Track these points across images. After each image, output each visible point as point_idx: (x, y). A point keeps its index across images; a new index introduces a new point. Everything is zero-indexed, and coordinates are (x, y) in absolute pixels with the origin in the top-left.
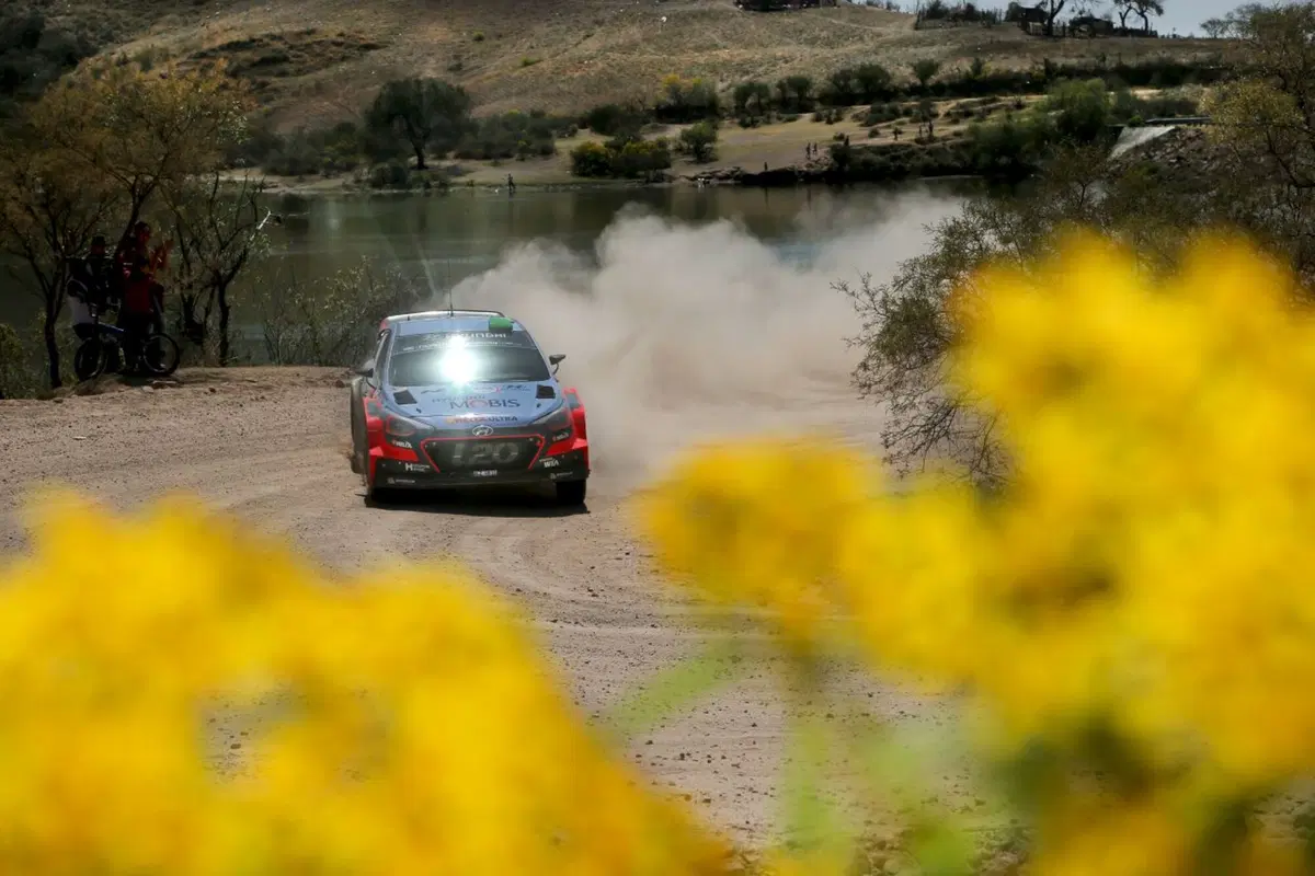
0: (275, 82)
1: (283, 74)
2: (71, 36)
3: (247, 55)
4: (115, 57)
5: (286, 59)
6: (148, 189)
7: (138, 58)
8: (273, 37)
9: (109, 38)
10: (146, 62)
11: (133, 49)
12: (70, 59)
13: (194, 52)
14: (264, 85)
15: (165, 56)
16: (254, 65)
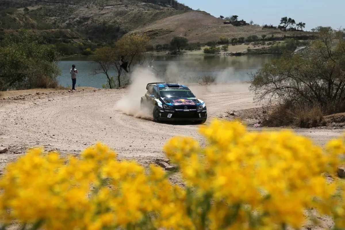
0: (156, 37)
1: (157, 36)
2: (124, 30)
3: (151, 33)
4: (131, 33)
5: (158, 33)
6: (134, 55)
7: (134, 33)
8: (156, 30)
9: (130, 30)
10: (135, 34)
11: (133, 32)
12: (124, 33)
13: (143, 32)
14: (154, 38)
15: (139, 33)
16: (153, 34)
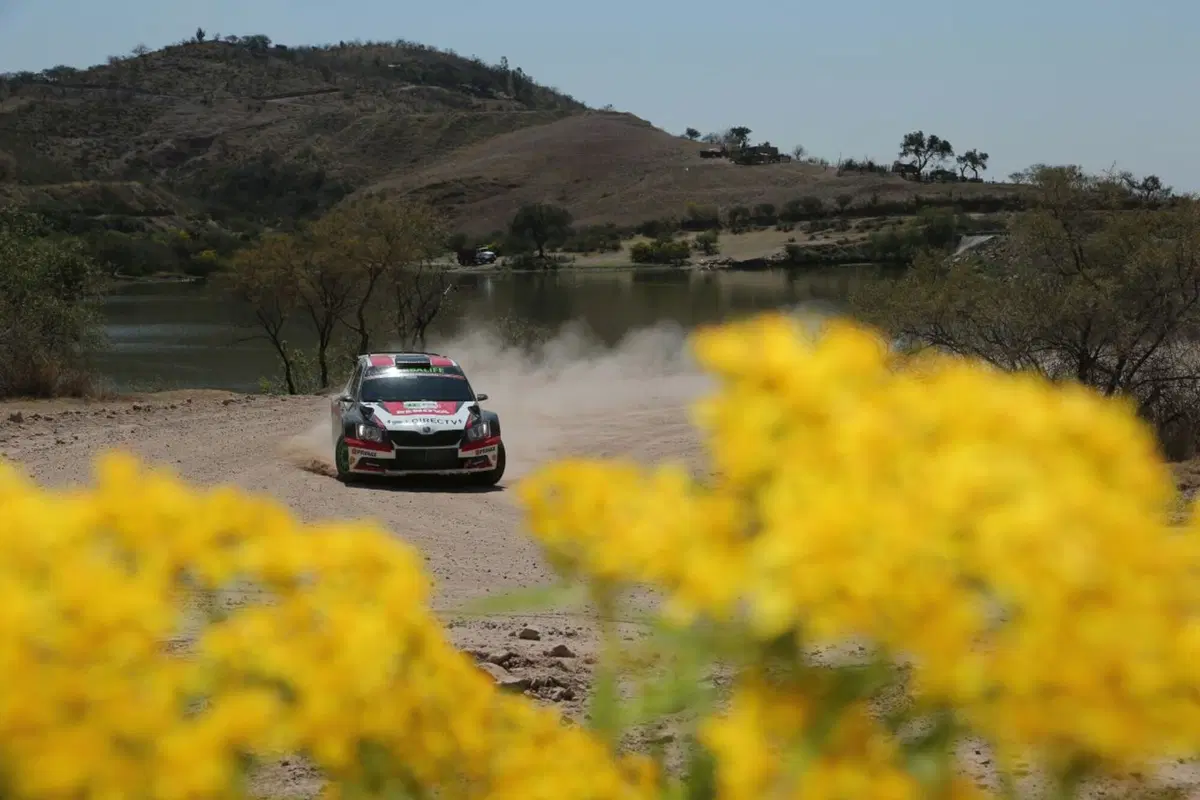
0: (457, 207)
1: (462, 202)
2: (340, 182)
3: (438, 192)
4: (365, 193)
5: (463, 194)
6: (379, 271)
7: (378, 195)
8: (456, 181)
9: (362, 182)
10: (382, 196)
11: (375, 189)
12: (339, 193)
13: (411, 190)
14: (450, 209)
15: (394, 192)
16: (446, 197)
